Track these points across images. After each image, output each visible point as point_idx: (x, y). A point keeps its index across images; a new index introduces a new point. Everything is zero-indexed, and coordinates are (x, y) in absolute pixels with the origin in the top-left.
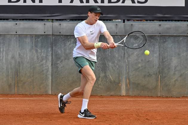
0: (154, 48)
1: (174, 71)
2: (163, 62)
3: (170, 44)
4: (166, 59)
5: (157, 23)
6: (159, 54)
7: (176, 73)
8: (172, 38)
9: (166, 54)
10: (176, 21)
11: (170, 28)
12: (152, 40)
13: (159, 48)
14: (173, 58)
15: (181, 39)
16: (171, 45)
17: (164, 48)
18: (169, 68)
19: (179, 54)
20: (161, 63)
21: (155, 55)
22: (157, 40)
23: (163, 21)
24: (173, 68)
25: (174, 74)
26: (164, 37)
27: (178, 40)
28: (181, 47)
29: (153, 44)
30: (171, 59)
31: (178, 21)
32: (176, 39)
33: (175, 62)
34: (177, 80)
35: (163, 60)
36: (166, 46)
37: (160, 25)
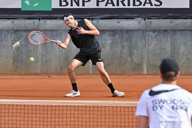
0: (167, 39)
1: (182, 55)
2: (174, 49)
3: (178, 36)
4: (176, 47)
5: (169, 20)
6: (171, 43)
7: (184, 57)
8: (180, 32)
9: (176, 43)
10: (183, 18)
11: (179, 24)
12: (166, 33)
13: (171, 38)
14: (181, 46)
15: (187, 32)
16: (180, 36)
17: (174, 39)
18: (179, 54)
19: (185, 44)
20: (172, 50)
21: (168, 44)
22: (170, 33)
23: (174, 19)
24: (182, 54)
25: (182, 58)
26: (174, 31)
27: (184, 33)
28: (187, 38)
29: (167, 36)
30: (180, 47)
31: (185, 19)
32: (184, 32)
33: (182, 49)
34: (184, 62)
35: (173, 48)
36: (176, 37)
37: (171, 22)
